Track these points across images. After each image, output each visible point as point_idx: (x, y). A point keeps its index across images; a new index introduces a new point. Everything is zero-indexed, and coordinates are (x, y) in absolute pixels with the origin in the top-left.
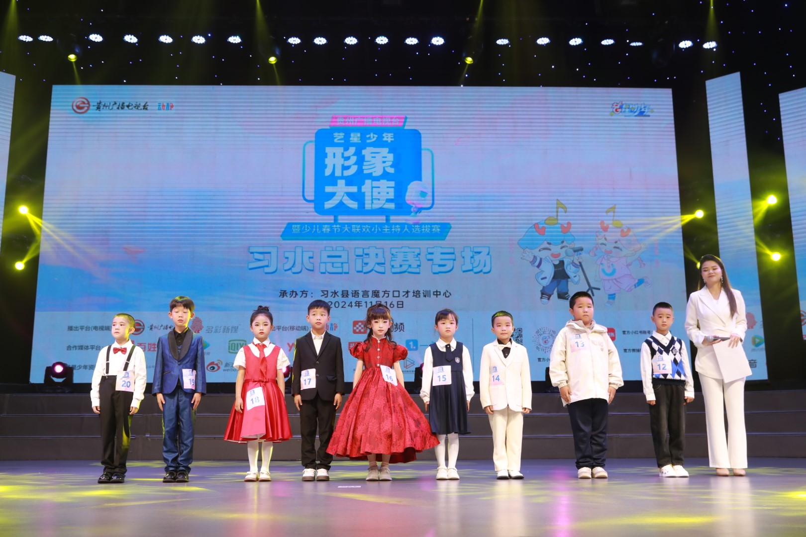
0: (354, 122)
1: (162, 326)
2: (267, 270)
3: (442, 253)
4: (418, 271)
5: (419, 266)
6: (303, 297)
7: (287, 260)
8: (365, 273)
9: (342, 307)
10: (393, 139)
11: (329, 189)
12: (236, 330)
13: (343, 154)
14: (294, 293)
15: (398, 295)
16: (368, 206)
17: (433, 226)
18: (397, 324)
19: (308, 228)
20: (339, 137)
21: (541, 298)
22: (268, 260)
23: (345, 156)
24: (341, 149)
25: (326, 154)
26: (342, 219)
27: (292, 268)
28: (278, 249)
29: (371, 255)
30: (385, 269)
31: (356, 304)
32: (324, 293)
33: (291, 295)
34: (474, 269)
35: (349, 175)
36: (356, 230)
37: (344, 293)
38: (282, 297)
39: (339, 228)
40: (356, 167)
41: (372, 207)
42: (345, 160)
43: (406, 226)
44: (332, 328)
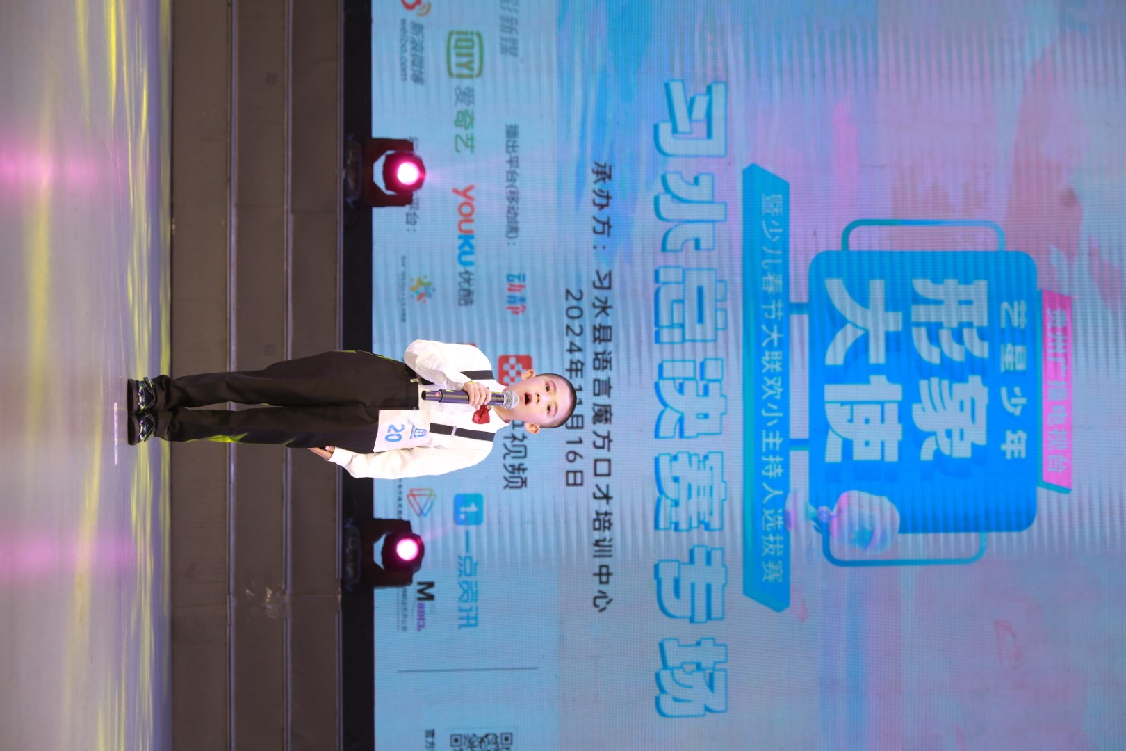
0: (1055, 355)
2: (665, 129)
3: (709, 588)
4: (662, 525)
5: (677, 528)
6: (594, 223)
7: (692, 180)
8: (657, 386)
9: (568, 327)
10: (1009, 456)
11: (877, 288)
12: (507, 50)
13: (970, 325)
14: (604, 201)
15: (599, 472)
16: (832, 392)
17: (780, 562)
18: (524, 470)
19: (774, 235)
20: (1017, 314)
22: (691, 133)
23: (965, 331)
25: (969, 282)
26: (800, 326)
27: (668, 197)
28: (719, 157)
29: (703, 400)
30: (669, 438)
31: (576, 364)
32: (605, 278)
33: (599, 194)
34: (668, 671)
35: (916, 343)
36: (769, 362)
37: (605, 330)
38: (596, 168)
39: (777, 317)
40: (936, 360)
41: (830, 402)
42: (952, 330)
43: (781, 492)
44: (513, 300)
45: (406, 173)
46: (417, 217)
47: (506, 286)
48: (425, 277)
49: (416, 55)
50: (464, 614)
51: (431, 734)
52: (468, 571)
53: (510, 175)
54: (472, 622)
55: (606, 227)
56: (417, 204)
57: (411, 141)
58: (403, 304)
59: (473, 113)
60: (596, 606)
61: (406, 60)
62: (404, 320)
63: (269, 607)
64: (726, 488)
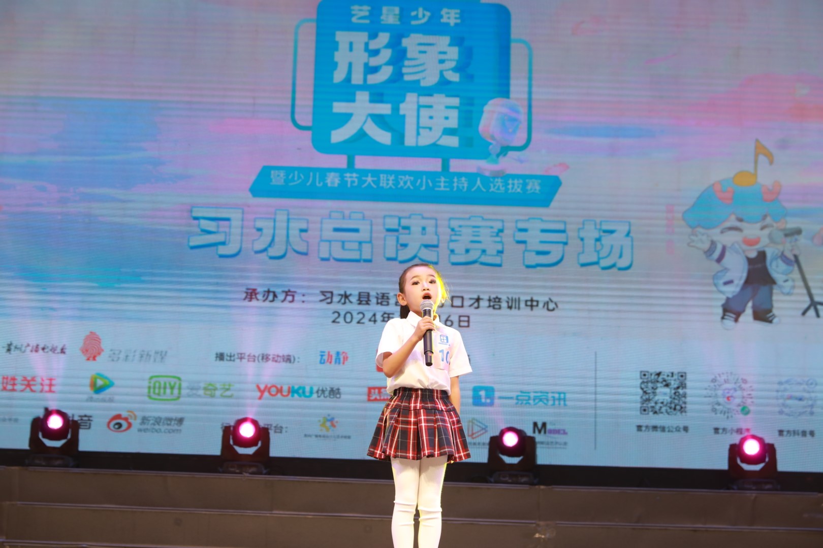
1: (28, 345)
2: (222, 250)
3: (543, 231)
4: (498, 262)
5: (500, 252)
6: (286, 301)
7: (259, 233)
8: (401, 262)
9: (359, 322)
10: (459, 21)
11: (339, 107)
12: (162, 358)
13: (367, 44)
14: (271, 295)
15: (460, 305)
16: (410, 140)
17: (527, 181)
19: (299, 177)
20: (360, 12)
21: (723, 318)
22: (225, 232)
23: (371, 47)
24: (363, 37)
25: (337, 43)
26: (362, 162)
27: (270, 250)
28: (243, 213)
29: (413, 229)
30: (438, 256)
31: (384, 318)
32: (325, 296)
33: (266, 298)
34: (601, 261)
35: (377, 82)
36: (388, 184)
37: (361, 296)
39: (356, 177)
40: (390, 69)
41: (417, 142)
42: (370, 56)
43: (479, 179)
44: (338, 360)
45: (247, 431)
46: (277, 425)
48: (319, 421)
49: (163, 422)
50: (557, 403)
51: (639, 428)
53: (251, 360)
54: (562, 396)
55: (289, 293)
56: (268, 425)
57: (224, 428)
58: (338, 437)
59: (206, 384)
61: (167, 429)
62: (349, 437)
63: (548, 536)
64: (475, 217)
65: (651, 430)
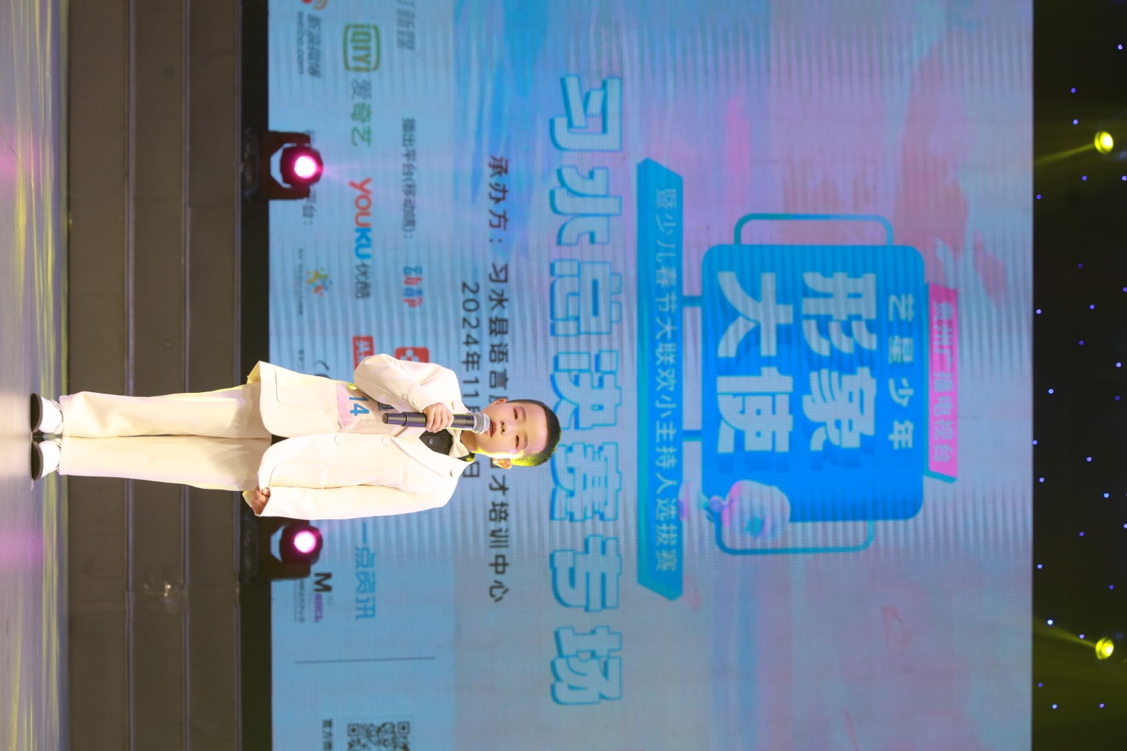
0: (941, 347)
2: (561, 123)
3: (603, 576)
4: (557, 515)
5: (572, 519)
6: (491, 217)
7: (587, 175)
8: (552, 378)
9: (465, 320)
10: (896, 446)
11: (769, 282)
12: (404, 43)
13: (858, 318)
14: (500, 195)
16: (725, 384)
17: (674, 551)
19: (667, 229)
20: (904, 307)
22: (586, 127)
23: (854, 324)
26: (693, 319)
27: (564, 191)
28: (614, 151)
29: (598, 391)
31: (472, 356)
32: (501, 271)
33: (495, 187)
34: (564, 660)
35: (806, 335)
36: (663, 354)
37: (501, 323)
38: (492, 161)
39: (670, 310)
40: (825, 352)
41: (722, 394)
42: (842, 322)
43: (673, 483)
44: (409, 293)
45: (304, 167)
46: (315, 210)
47: (403, 278)
48: (323, 270)
49: (313, 48)
50: (362, 605)
51: (329, 724)
52: (365, 562)
53: (406, 170)
54: (370, 612)
55: (502, 220)
56: (314, 197)
57: (306, 133)
58: (300, 297)
59: (369, 106)
60: (492, 595)
61: (303, 52)
62: (301, 312)
63: (167, 602)
64: (621, 479)
65: (326, 740)
